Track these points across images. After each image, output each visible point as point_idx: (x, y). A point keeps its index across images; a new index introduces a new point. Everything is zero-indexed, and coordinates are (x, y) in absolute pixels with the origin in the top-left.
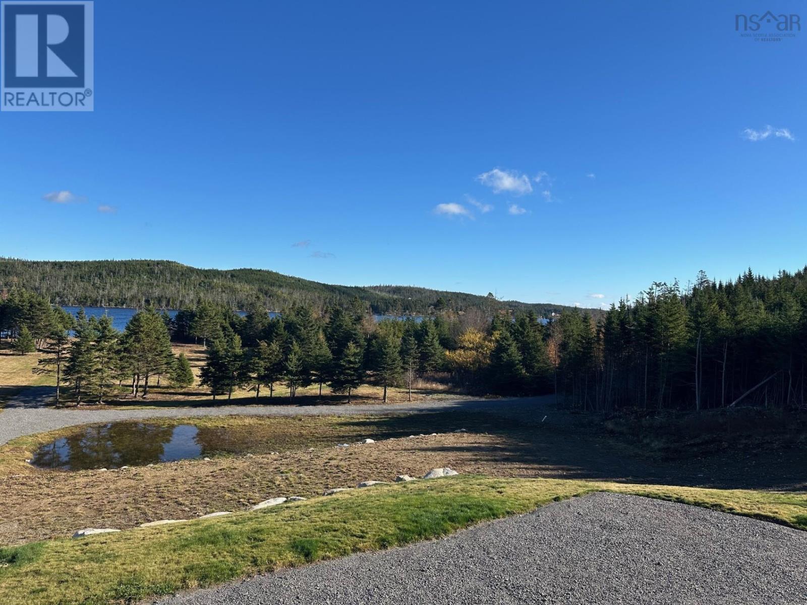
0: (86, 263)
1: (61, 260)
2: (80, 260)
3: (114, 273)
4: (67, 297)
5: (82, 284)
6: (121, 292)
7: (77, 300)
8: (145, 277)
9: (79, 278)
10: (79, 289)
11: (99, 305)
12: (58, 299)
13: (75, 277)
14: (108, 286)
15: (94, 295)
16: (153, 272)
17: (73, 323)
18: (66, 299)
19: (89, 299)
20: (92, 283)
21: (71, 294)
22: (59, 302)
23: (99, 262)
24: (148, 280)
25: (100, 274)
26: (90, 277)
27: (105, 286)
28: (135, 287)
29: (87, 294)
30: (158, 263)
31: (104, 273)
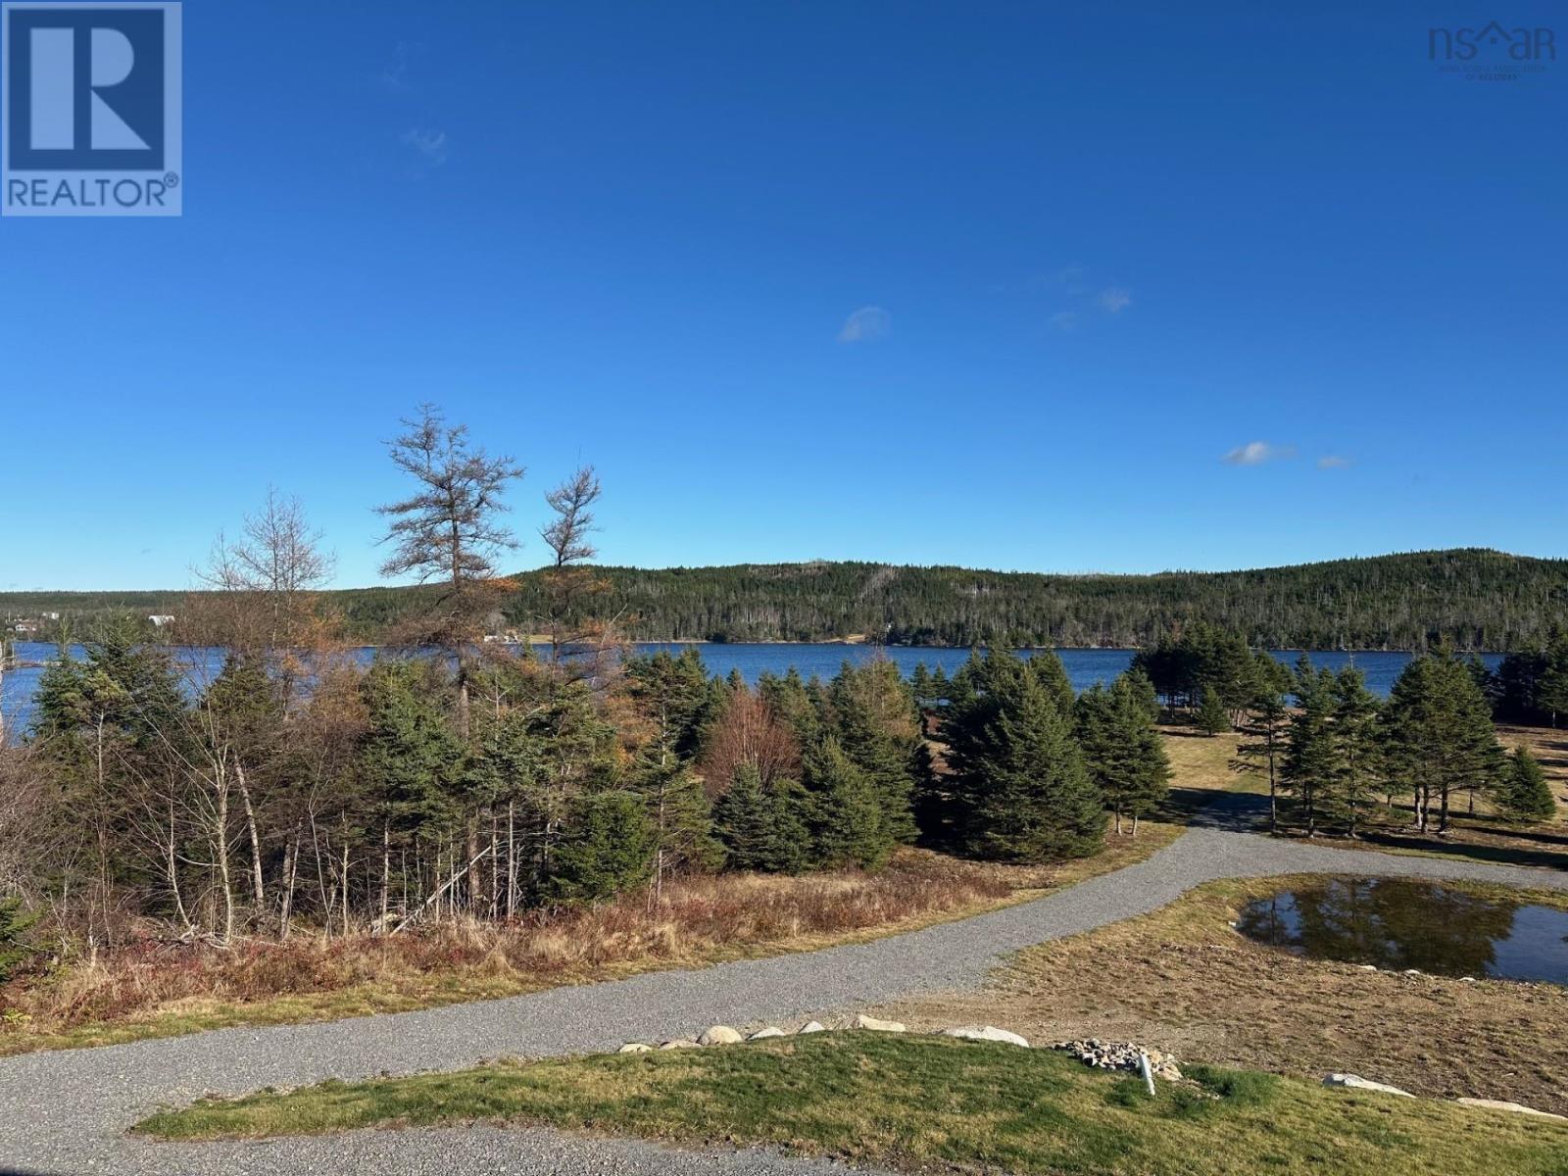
0: (1305, 569)
1: (1262, 567)
2: (1293, 564)
3: (1360, 583)
4: (1275, 634)
5: (1300, 607)
6: (1375, 620)
7: (1294, 639)
8: (1424, 587)
9: (1295, 597)
10: (1296, 617)
11: (1334, 646)
12: (1260, 638)
13: (1288, 596)
14: (1349, 610)
15: (1323, 629)
16: (1442, 576)
17: (1289, 681)
18: (1274, 638)
19: (1315, 637)
20: (1318, 605)
21: (1283, 628)
22: (1263, 644)
23: (1329, 564)
24: (1432, 594)
25: (1333, 588)
26: (1313, 594)
27: (1344, 610)
28: (1404, 611)
29: (1311, 627)
30: (1451, 556)
31: (1340, 584)
